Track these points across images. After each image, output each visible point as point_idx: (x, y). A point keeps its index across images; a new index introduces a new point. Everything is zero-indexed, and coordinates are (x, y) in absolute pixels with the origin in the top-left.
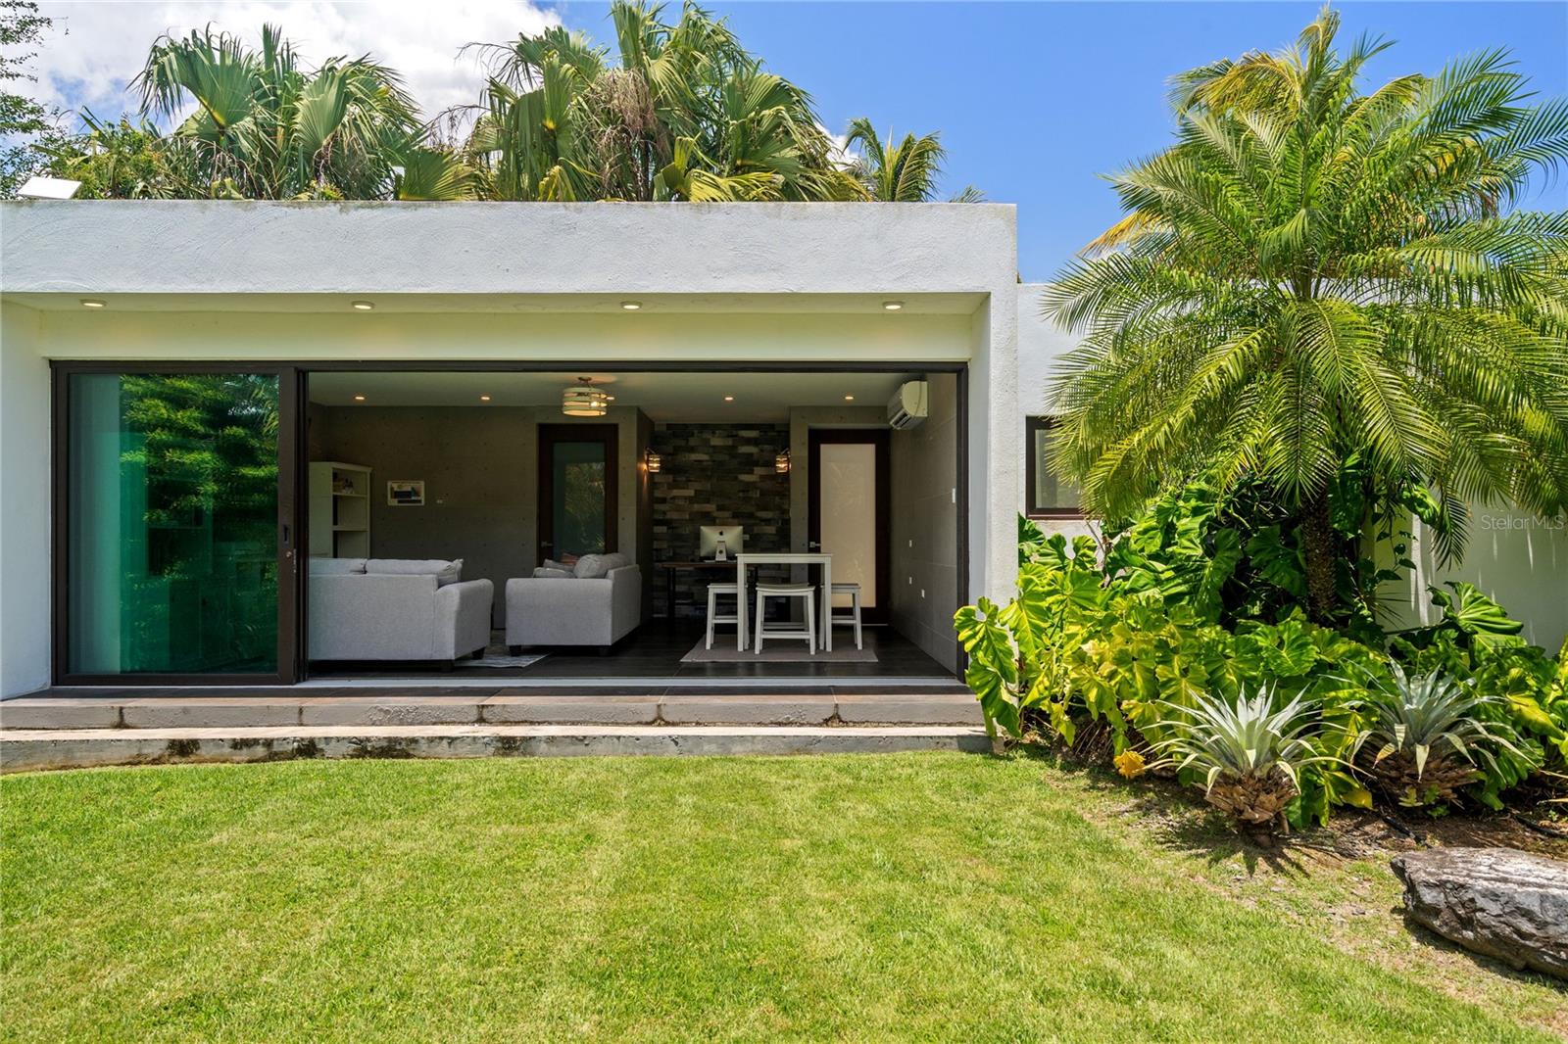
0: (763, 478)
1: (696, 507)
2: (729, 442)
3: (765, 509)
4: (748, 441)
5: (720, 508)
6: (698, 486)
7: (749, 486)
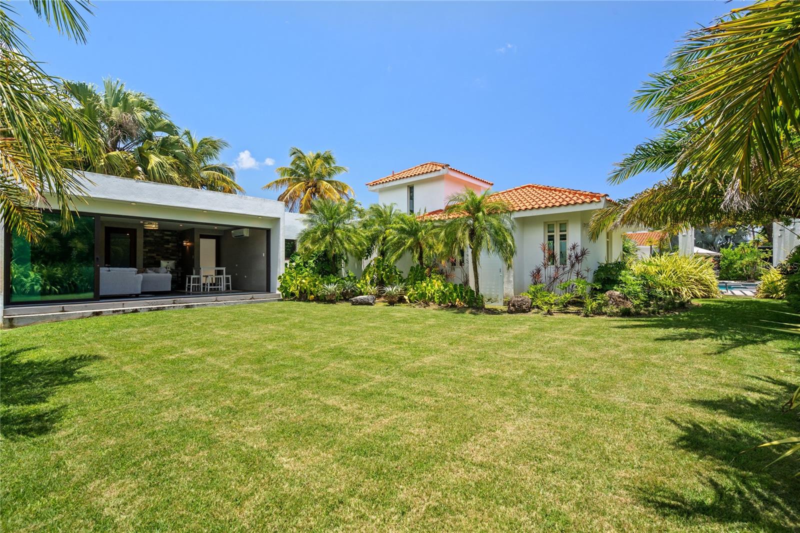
0: (172, 246)
1: (149, 255)
2: (161, 235)
3: (173, 255)
4: (167, 235)
5: (157, 255)
6: (149, 248)
7: (167, 249)
